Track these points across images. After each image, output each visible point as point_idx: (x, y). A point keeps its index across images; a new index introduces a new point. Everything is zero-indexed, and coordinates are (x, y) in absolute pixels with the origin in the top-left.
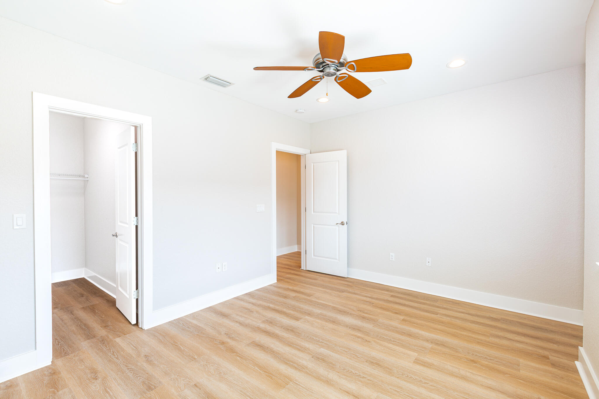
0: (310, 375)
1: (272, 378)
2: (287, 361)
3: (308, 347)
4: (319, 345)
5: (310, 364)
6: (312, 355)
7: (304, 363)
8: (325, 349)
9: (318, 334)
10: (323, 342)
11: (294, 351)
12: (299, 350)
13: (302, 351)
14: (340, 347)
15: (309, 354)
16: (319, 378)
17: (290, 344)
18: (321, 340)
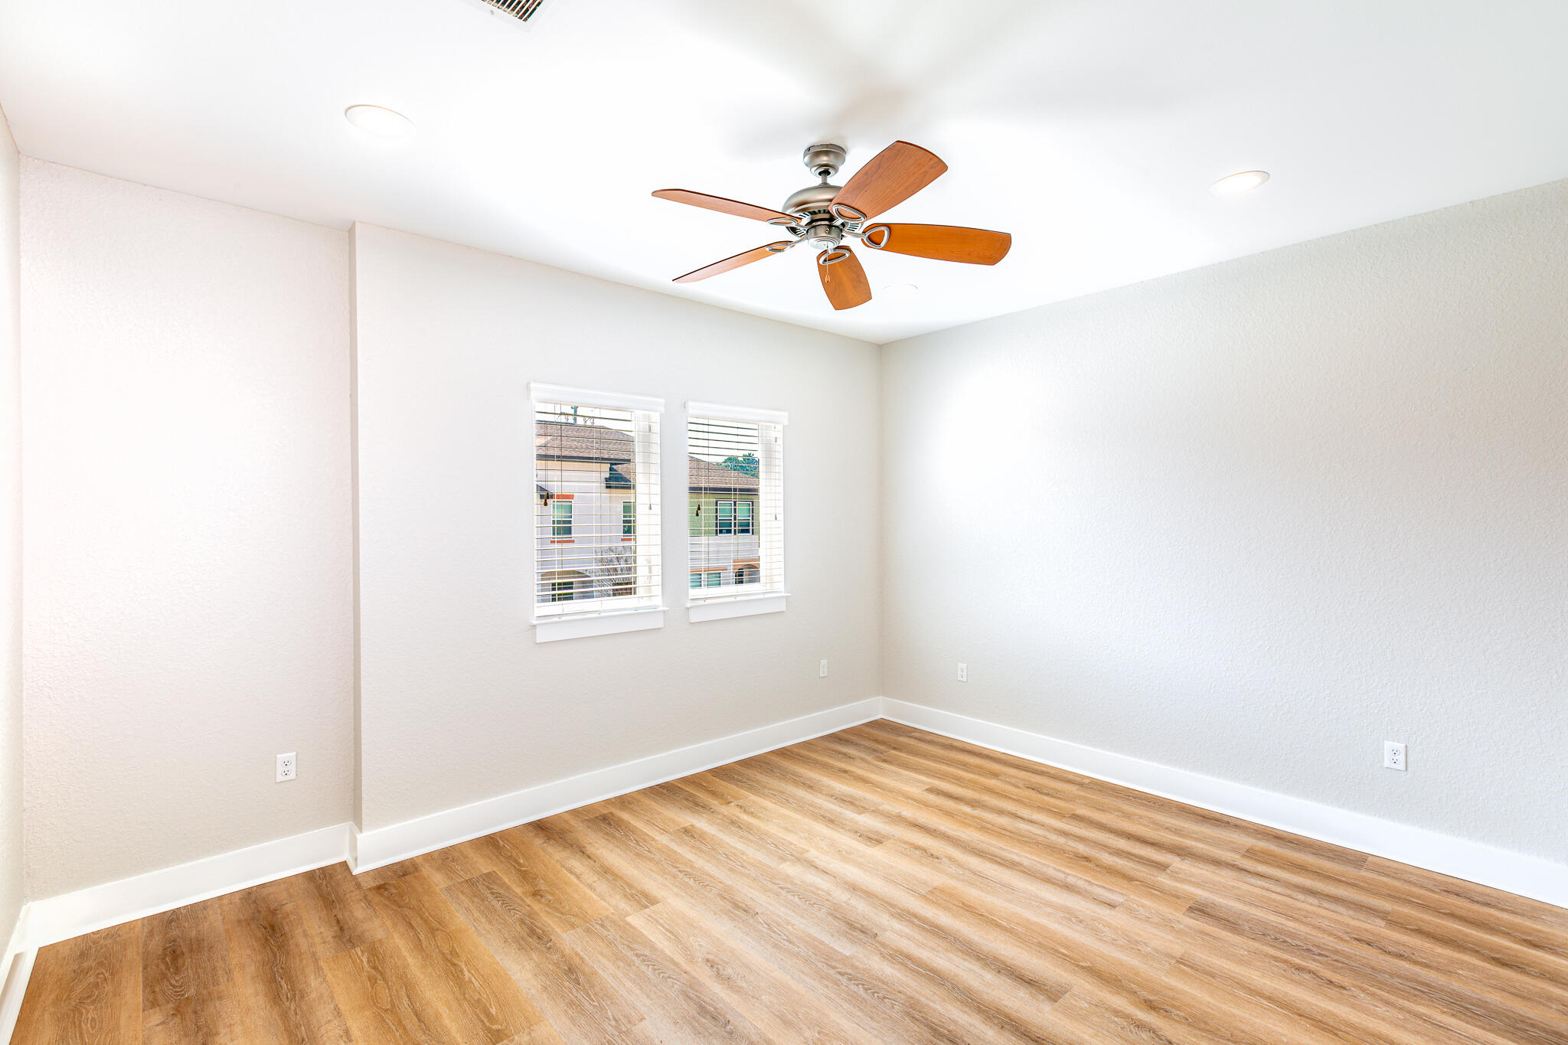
0: (886, 902)
1: (963, 904)
2: (937, 931)
3: (885, 963)
4: (853, 966)
5: (883, 920)
6: (877, 941)
7: (897, 925)
8: (838, 952)
9: (846, 1006)
10: (839, 973)
11: (924, 954)
12: (909, 957)
13: (901, 953)
14: (798, 954)
15: (883, 945)
16: (869, 895)
17: (935, 977)
18: (844, 980)
